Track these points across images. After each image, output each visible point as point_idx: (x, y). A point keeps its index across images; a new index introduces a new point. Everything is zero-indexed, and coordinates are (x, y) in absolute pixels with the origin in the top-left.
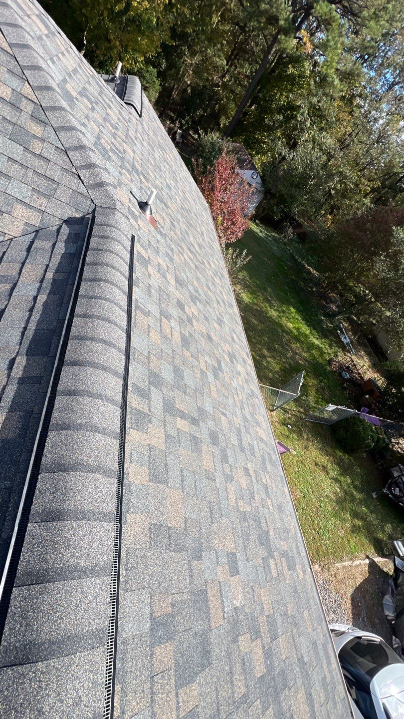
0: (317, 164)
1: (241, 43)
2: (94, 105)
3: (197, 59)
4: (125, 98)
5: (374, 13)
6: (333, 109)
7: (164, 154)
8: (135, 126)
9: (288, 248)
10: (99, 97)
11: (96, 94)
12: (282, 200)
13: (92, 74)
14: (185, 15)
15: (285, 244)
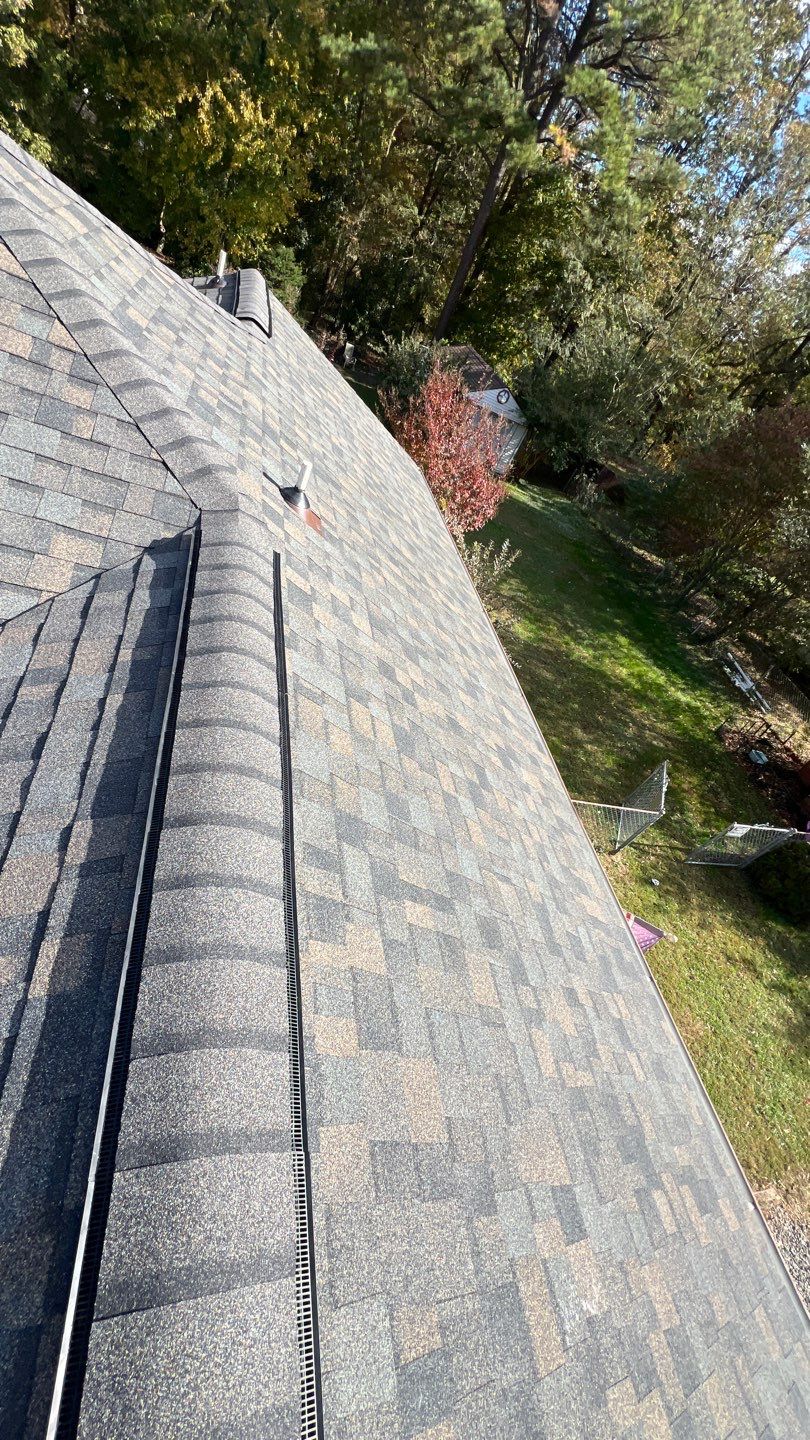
0: (623, 353)
1: (442, 171)
2: (181, 334)
3: (362, 216)
4: (238, 310)
5: (684, 67)
6: (634, 249)
7: (321, 393)
8: (262, 356)
9: (591, 520)
10: (189, 319)
11: (183, 314)
12: (564, 432)
13: (172, 282)
14: (332, 147)
15: (584, 514)
